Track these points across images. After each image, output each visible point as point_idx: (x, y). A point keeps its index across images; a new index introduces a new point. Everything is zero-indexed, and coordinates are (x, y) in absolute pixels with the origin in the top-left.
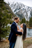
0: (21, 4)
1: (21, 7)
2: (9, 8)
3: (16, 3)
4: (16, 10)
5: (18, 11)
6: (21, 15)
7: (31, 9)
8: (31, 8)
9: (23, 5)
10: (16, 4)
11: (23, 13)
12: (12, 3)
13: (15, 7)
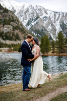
0: (39, 8)
1: (40, 14)
2: (15, 19)
3: (28, 8)
4: (31, 22)
5: (35, 22)
6: (42, 30)
7: (61, 16)
8: (61, 13)
9: (43, 10)
10: (30, 8)
11: (44, 25)
12: (20, 9)
13: (27, 15)
